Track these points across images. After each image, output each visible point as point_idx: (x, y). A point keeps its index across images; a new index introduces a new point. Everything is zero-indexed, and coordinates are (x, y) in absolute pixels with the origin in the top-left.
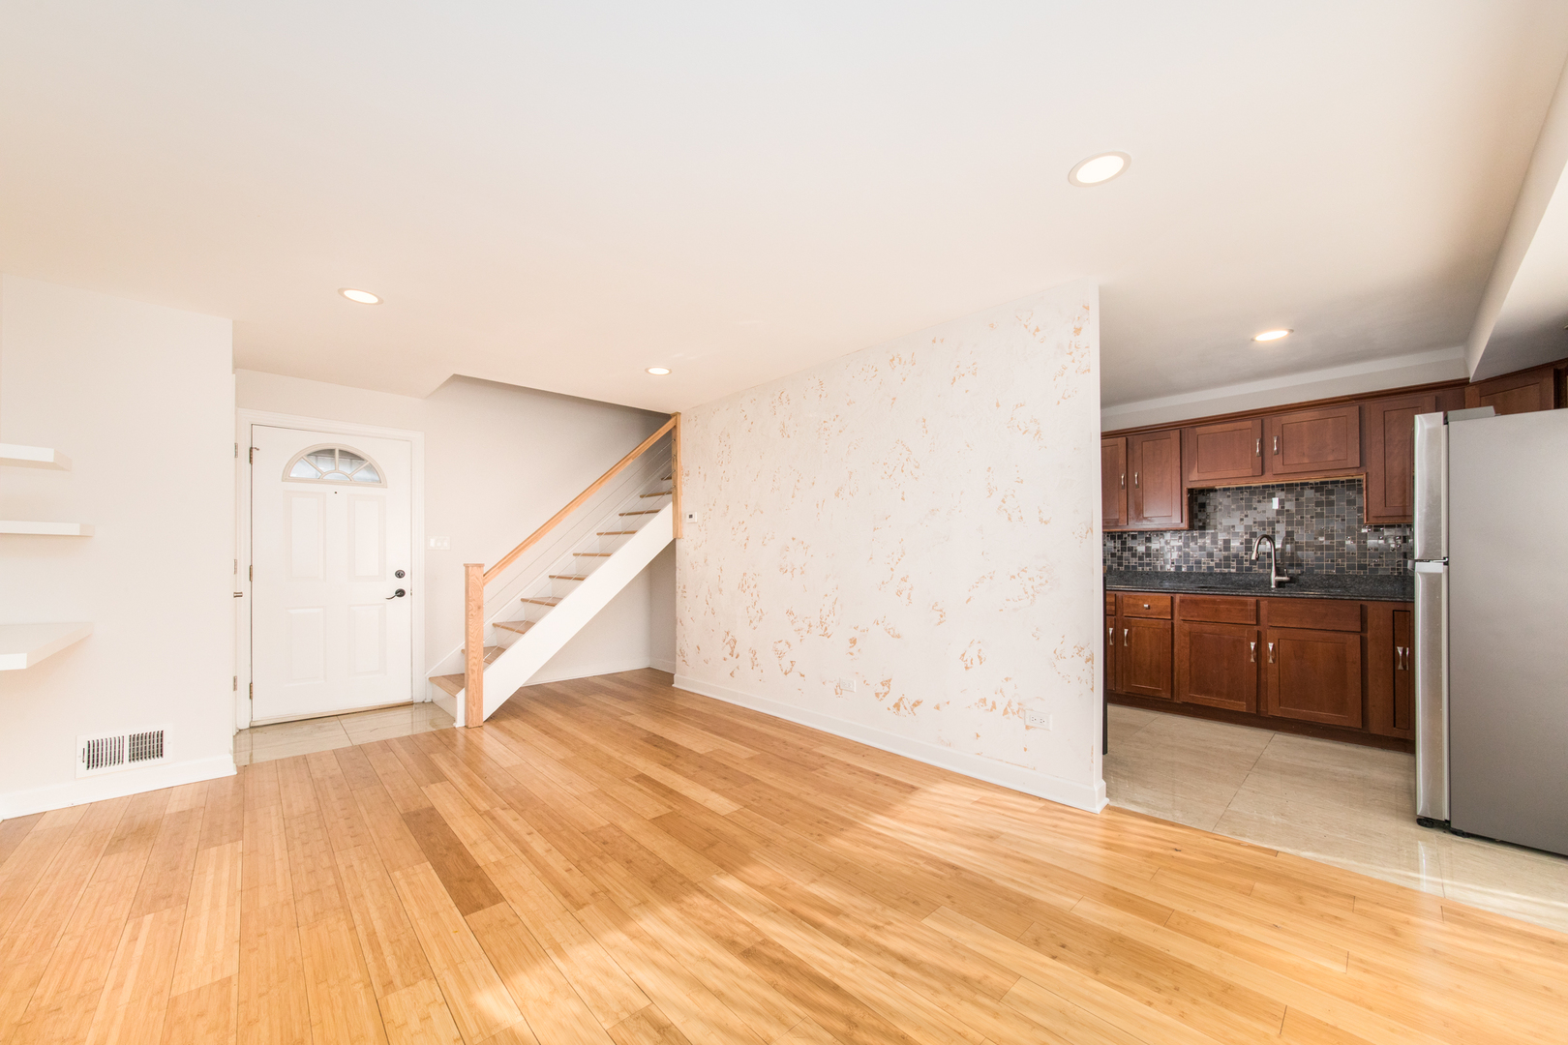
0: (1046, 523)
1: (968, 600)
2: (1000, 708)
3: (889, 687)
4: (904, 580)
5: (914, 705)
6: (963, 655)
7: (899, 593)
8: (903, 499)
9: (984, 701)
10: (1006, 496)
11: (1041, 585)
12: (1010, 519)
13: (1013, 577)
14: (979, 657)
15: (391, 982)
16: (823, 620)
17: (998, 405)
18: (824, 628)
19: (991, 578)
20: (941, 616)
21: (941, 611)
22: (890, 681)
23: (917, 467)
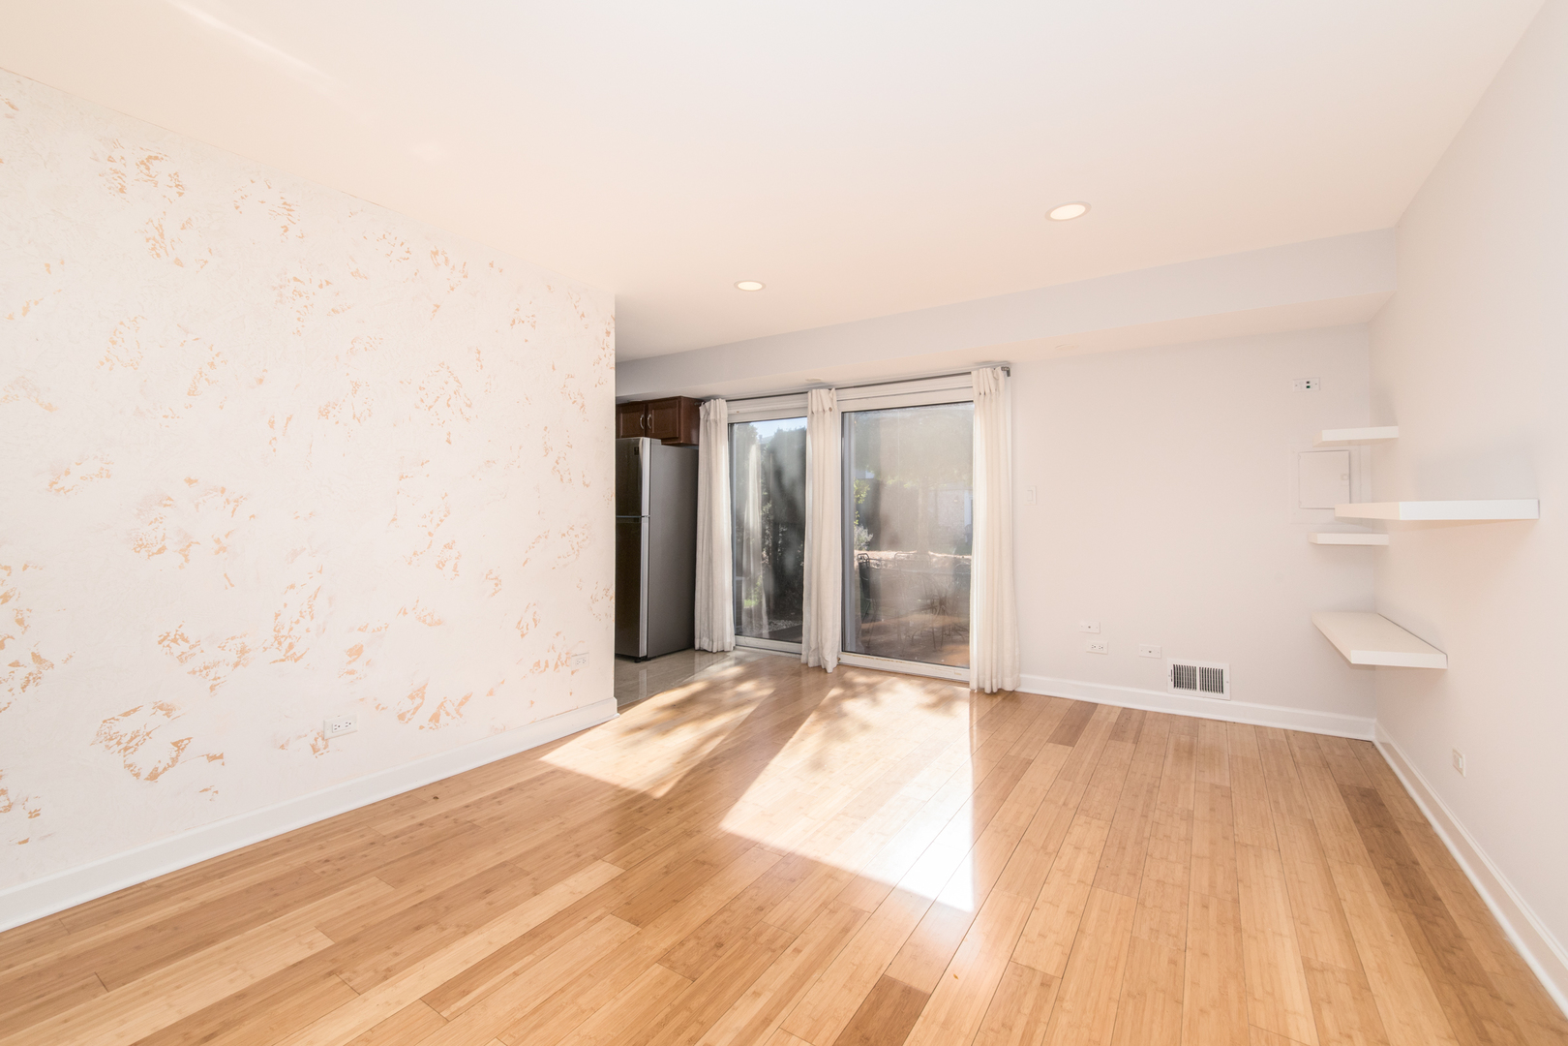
0: (587, 486)
1: (526, 562)
2: (552, 665)
3: (423, 698)
4: (448, 546)
5: (462, 704)
6: (519, 623)
7: (441, 565)
8: (449, 442)
9: (538, 664)
10: (559, 458)
11: (583, 540)
12: (562, 480)
13: (564, 535)
14: (534, 619)
15: (1042, 984)
16: (284, 632)
17: (554, 369)
18: (285, 645)
19: (546, 537)
20: (497, 585)
21: (496, 578)
22: (424, 687)
23: (470, 406)
